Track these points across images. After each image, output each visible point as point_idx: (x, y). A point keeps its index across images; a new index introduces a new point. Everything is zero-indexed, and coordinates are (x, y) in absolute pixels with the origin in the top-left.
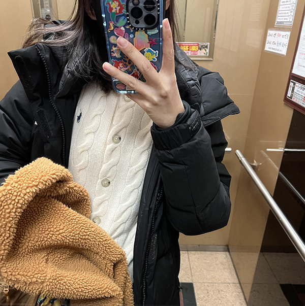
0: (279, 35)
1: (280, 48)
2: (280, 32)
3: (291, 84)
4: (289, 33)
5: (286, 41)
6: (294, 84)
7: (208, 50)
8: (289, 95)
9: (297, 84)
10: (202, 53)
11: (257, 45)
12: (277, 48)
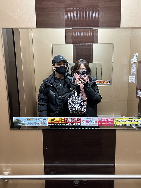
0: (133, 77)
1: (133, 81)
2: (133, 76)
3: (137, 91)
4: (135, 77)
5: (135, 79)
6: (138, 91)
7: (110, 83)
8: (137, 94)
9: (139, 91)
10: (108, 83)
11: (127, 80)
12: (132, 81)
